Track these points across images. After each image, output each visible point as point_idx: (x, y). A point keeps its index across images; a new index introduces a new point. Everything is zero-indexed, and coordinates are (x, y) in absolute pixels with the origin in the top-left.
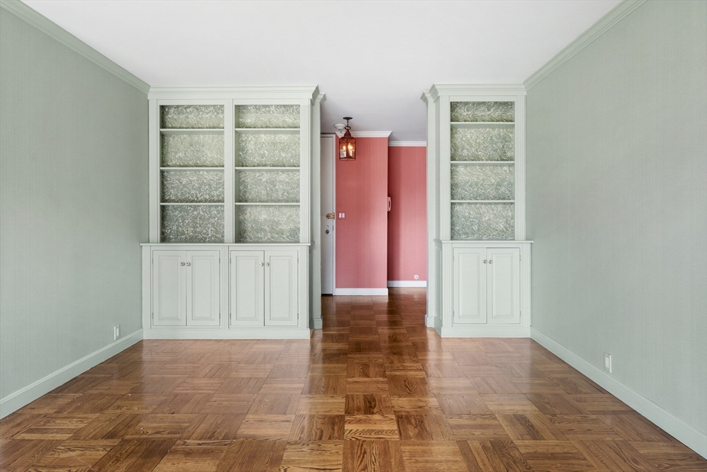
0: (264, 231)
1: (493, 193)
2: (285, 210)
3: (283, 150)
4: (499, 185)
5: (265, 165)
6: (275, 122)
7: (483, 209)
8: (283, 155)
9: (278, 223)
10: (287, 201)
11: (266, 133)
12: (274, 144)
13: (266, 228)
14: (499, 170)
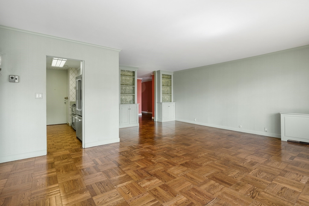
0: (124, 101)
1: (166, 92)
2: (128, 96)
3: (128, 81)
4: (167, 91)
5: (124, 85)
6: (126, 74)
7: (165, 96)
8: (128, 82)
9: (127, 99)
10: (129, 94)
11: (124, 77)
12: (126, 79)
13: (124, 100)
14: (167, 88)
